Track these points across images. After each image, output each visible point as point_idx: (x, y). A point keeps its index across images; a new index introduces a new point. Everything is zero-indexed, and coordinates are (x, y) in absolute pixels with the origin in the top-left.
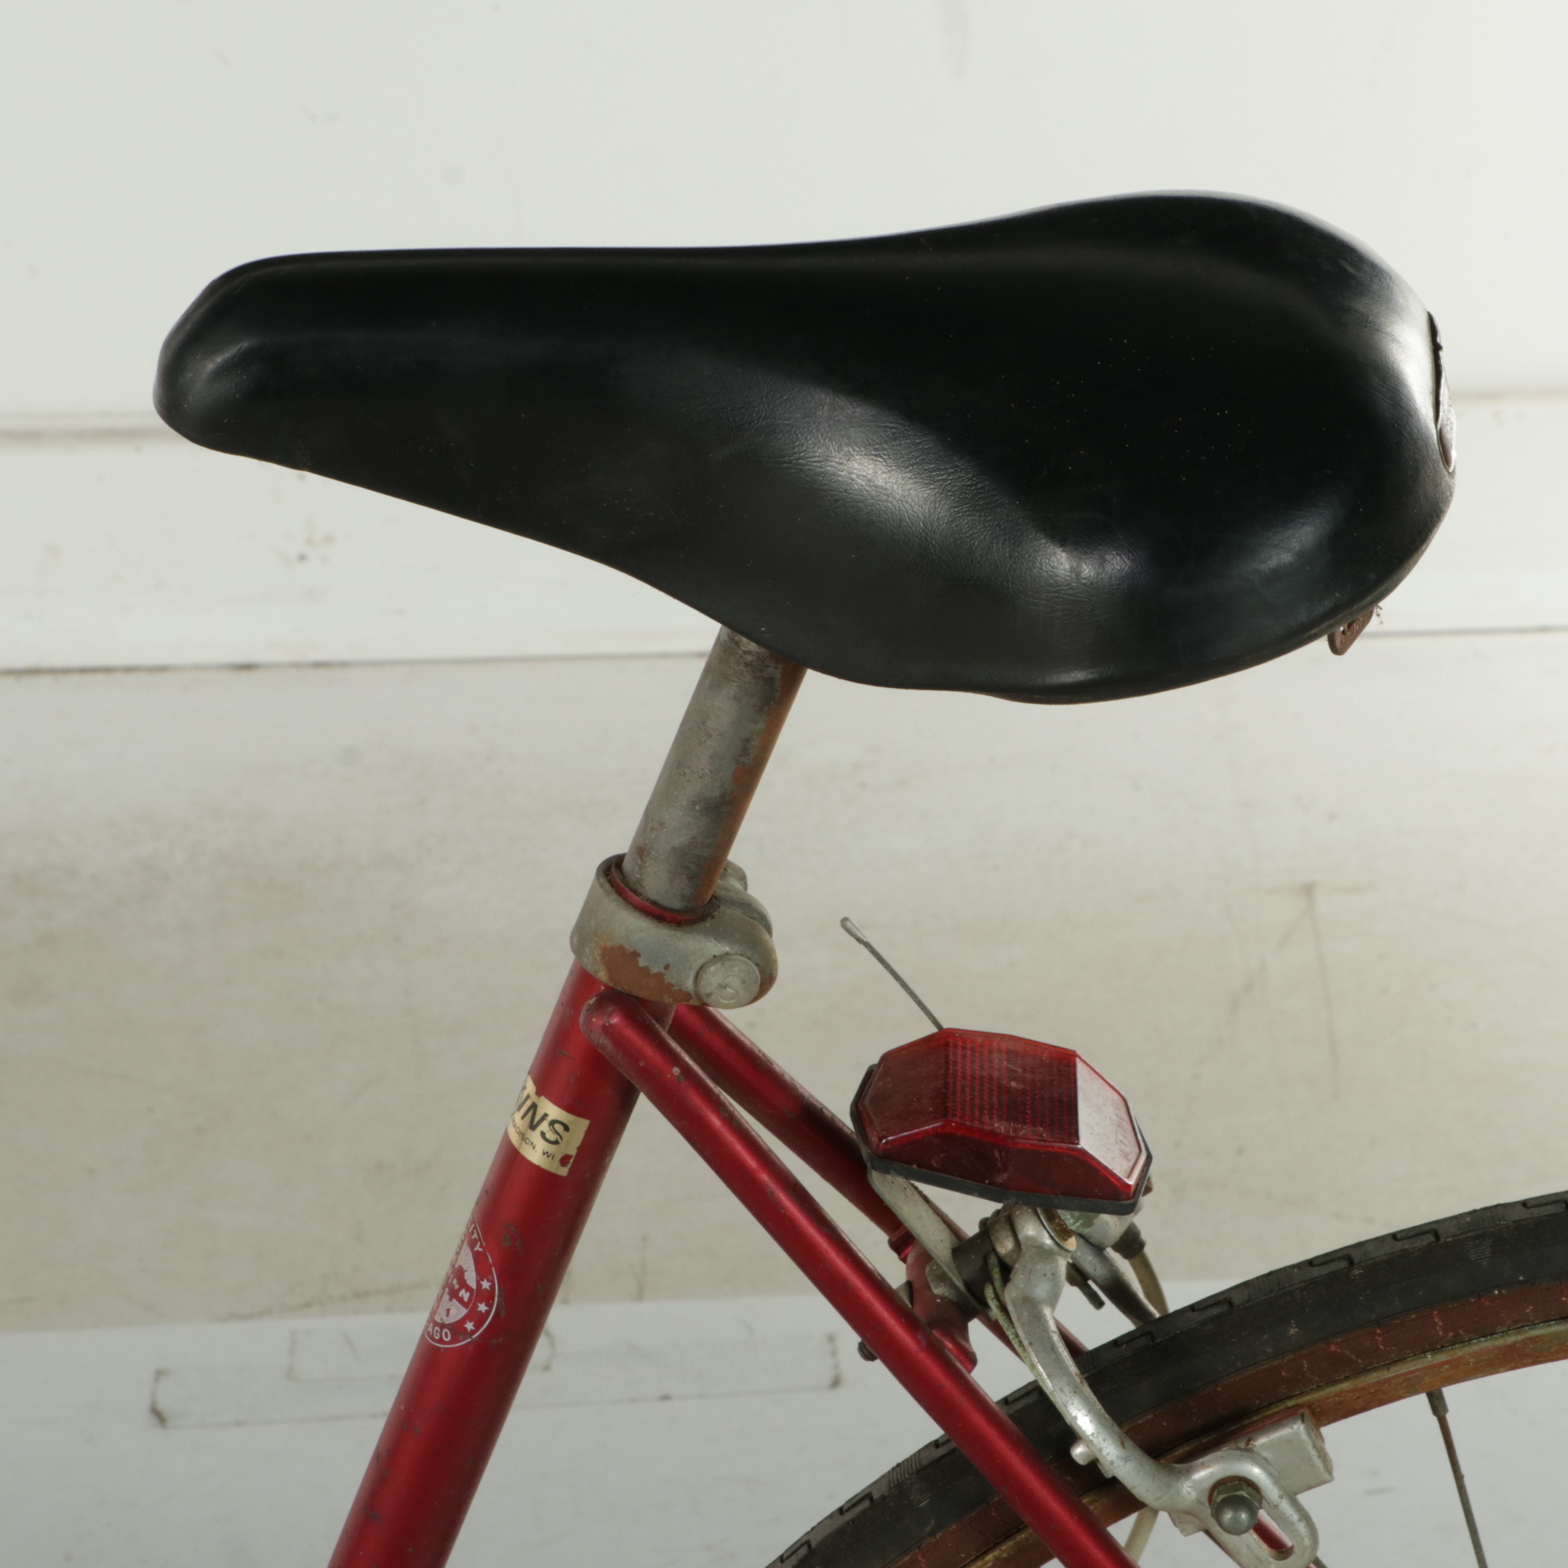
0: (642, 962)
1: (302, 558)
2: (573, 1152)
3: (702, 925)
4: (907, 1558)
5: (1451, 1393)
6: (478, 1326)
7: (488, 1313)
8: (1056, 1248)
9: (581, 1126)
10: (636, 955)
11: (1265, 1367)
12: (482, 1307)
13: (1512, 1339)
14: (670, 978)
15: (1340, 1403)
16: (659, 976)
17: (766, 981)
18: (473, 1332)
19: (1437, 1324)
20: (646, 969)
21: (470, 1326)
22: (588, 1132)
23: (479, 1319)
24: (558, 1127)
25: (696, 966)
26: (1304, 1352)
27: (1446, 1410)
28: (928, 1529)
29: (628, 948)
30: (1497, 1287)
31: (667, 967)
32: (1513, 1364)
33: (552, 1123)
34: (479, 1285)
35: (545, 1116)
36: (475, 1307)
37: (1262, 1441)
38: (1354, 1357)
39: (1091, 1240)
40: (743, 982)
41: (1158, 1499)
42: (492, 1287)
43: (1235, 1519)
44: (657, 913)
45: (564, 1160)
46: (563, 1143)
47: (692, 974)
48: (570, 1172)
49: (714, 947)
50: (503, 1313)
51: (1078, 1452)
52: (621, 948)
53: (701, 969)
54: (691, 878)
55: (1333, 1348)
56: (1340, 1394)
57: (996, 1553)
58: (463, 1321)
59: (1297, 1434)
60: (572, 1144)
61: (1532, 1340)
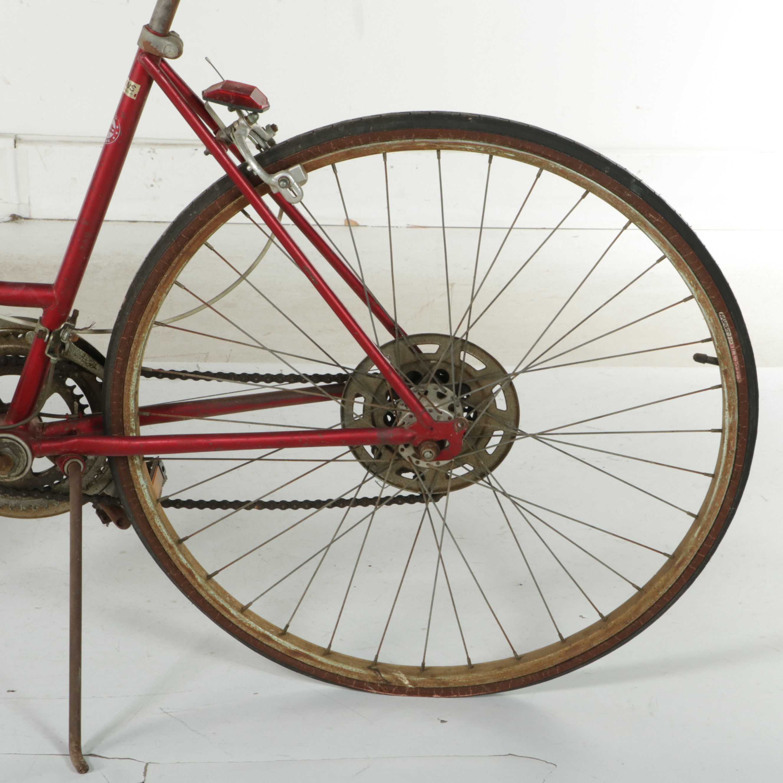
0: (152, 45)
1: (152, 186)
2: (137, 93)
3: (165, 37)
4: (213, 202)
5: (337, 165)
6: (116, 138)
7: (118, 134)
8: (247, 126)
9: (138, 87)
10: (150, 43)
11: (293, 155)
12: (117, 133)
13: (349, 149)
14: (158, 49)
15: (311, 165)
16: (155, 49)
17: (179, 53)
18: (115, 139)
19: (331, 145)
20: (152, 47)
21: (114, 138)
22: (141, 89)
23: (116, 136)
24: (133, 87)
25: (164, 47)
26: (302, 151)
27: (337, 172)
28: (218, 195)
29: (149, 41)
30: (345, 136)
31: (157, 46)
32: (349, 157)
33: (132, 86)
34: (116, 127)
35: (131, 84)
36: (115, 133)
37: (291, 169)
38: (313, 153)
39: (261, 137)
40: (174, 51)
41: (266, 180)
42: (119, 128)
43: (283, 184)
44: (155, 33)
45: (135, 95)
46: (134, 91)
47: (163, 49)
48: (137, 98)
49: (168, 42)
50: (121, 135)
51: (248, 168)
52: (147, 41)
53: (165, 47)
54: (163, 25)
55: (308, 150)
56: (310, 163)
57: (234, 202)
58: (112, 137)
59: (298, 167)
60: (137, 91)
61: (353, 150)
